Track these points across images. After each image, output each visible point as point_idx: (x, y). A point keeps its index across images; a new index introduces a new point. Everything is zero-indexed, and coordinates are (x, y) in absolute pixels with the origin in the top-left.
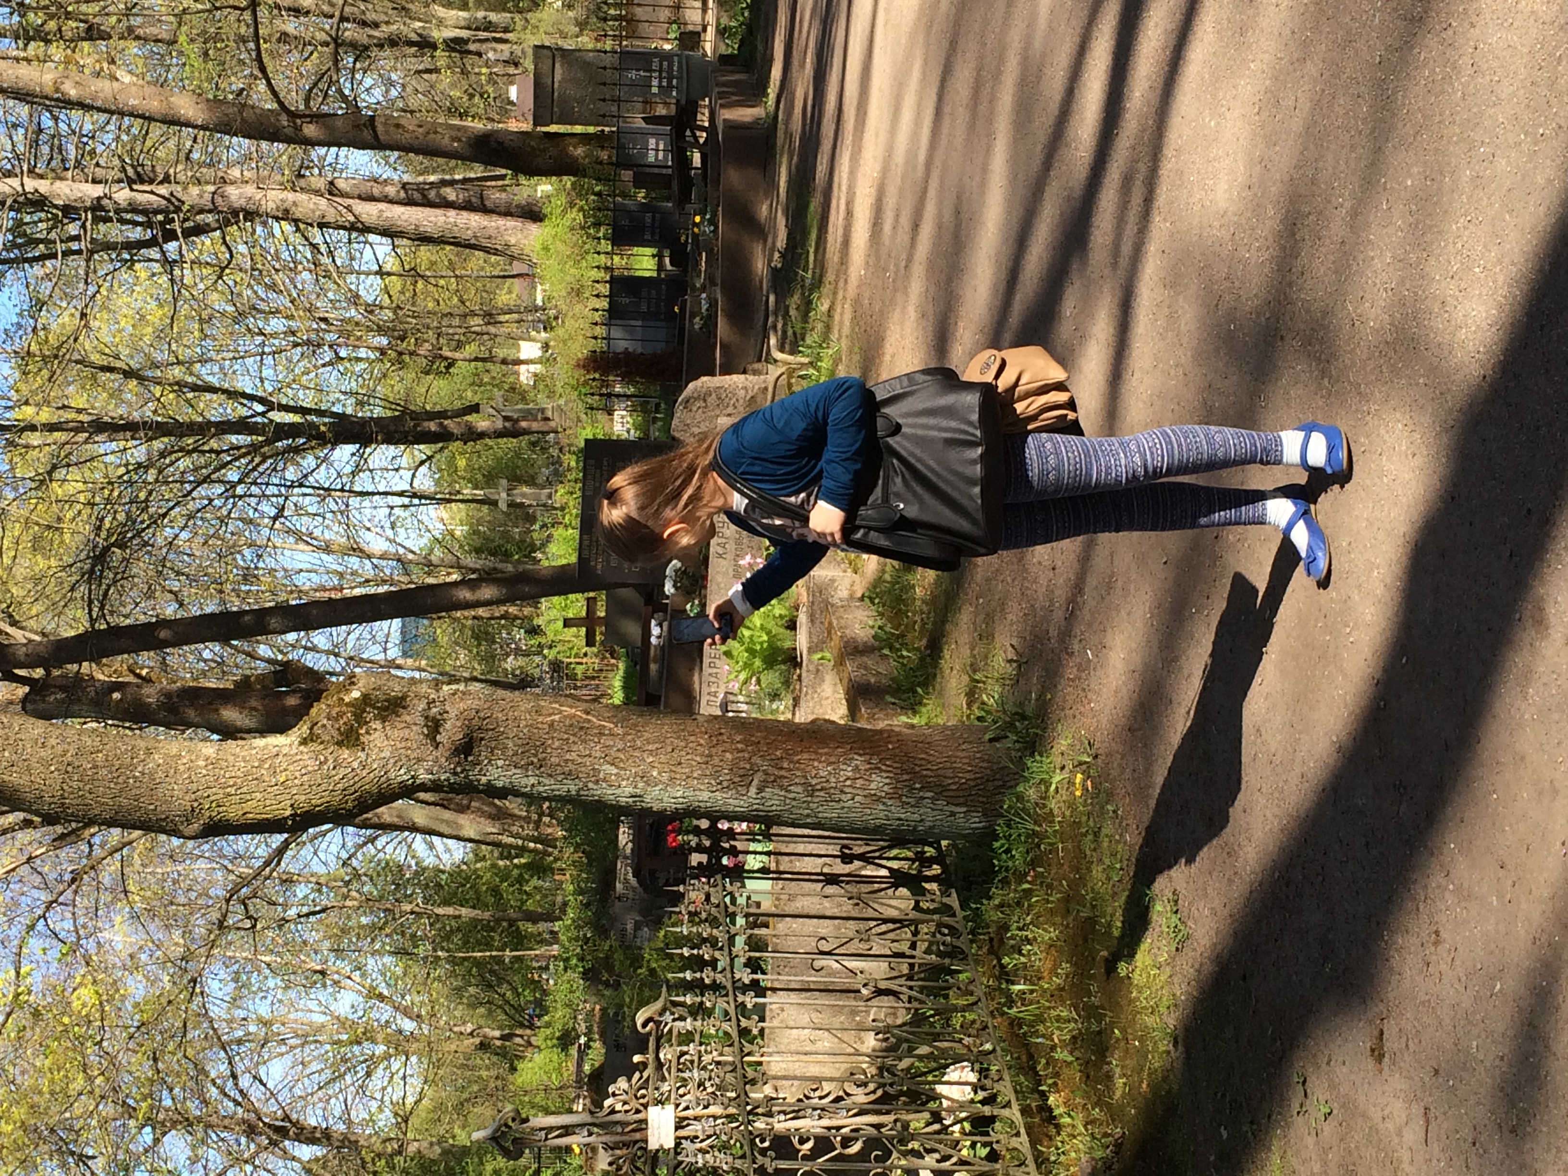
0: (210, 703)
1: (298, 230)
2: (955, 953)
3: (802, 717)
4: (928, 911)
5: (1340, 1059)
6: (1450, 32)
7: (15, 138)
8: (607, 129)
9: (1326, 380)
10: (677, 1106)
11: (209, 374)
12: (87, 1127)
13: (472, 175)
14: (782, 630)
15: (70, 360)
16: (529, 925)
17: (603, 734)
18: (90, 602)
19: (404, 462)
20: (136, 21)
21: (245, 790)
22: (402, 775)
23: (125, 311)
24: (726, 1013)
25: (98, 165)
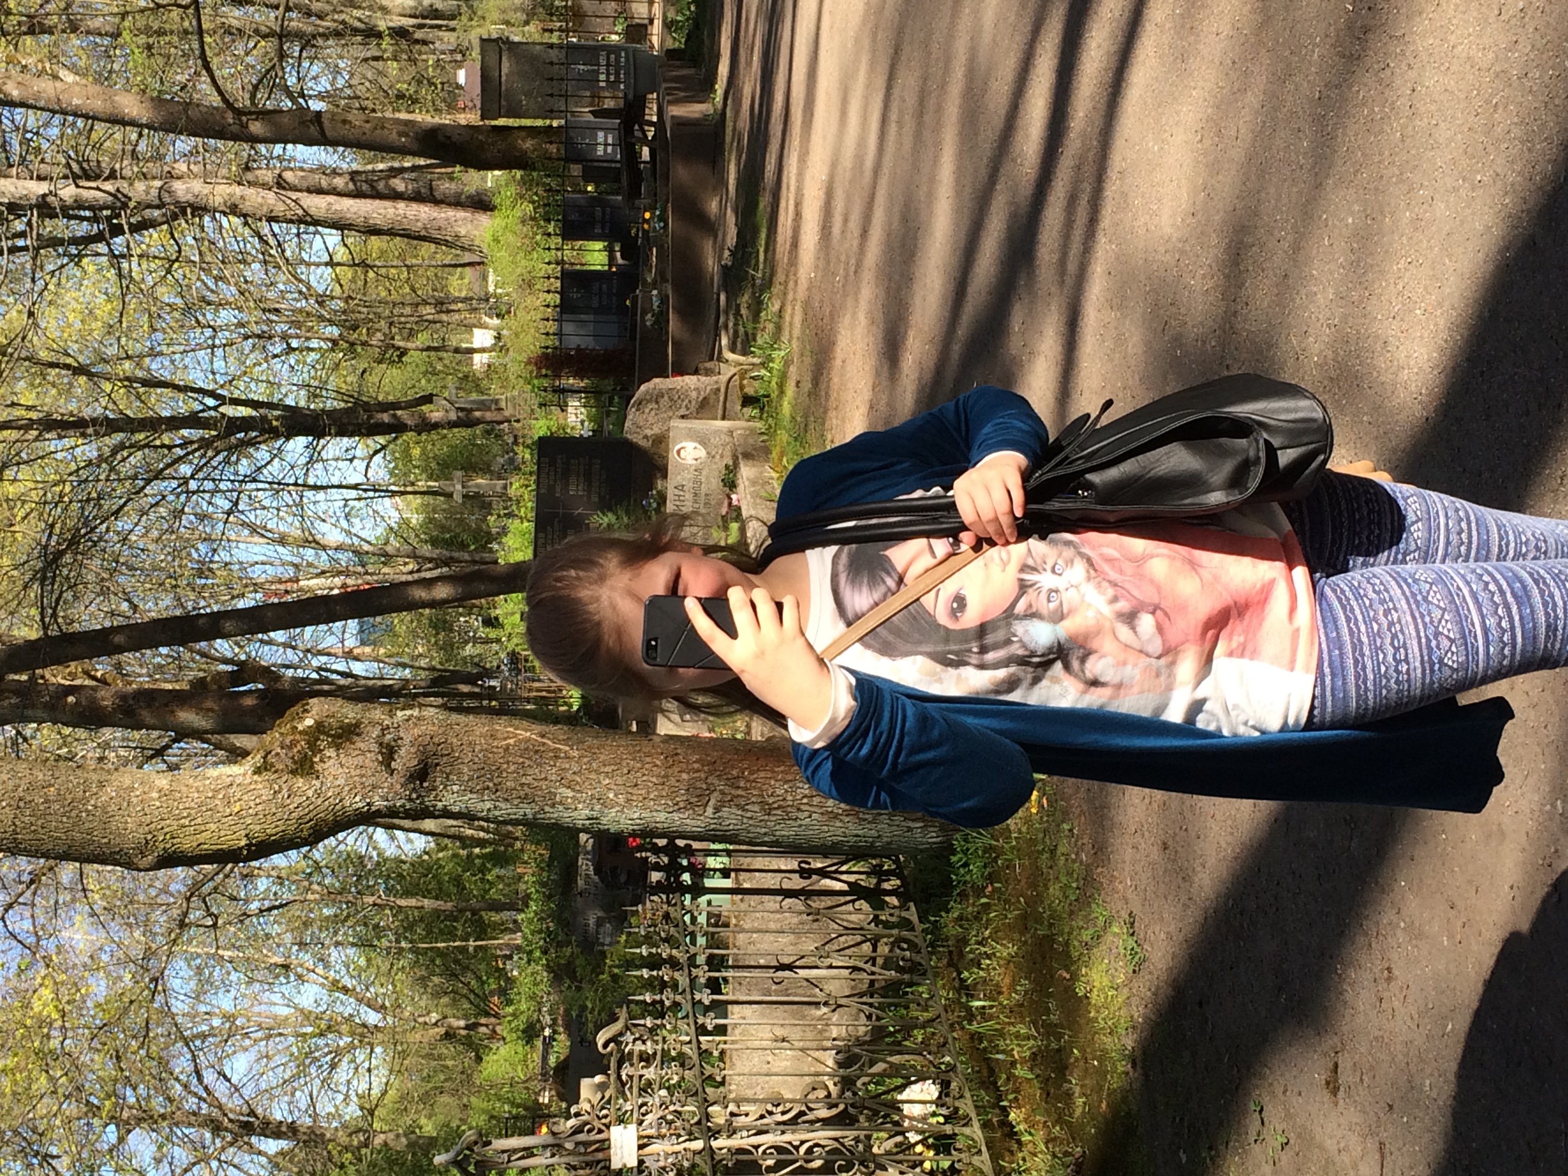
0: (166, 705)
1: (246, 223)
2: (915, 967)
4: (887, 925)
5: (1296, 1090)
6: (1388, 72)
8: (555, 123)
10: (640, 1124)
11: (158, 368)
12: (52, 1128)
15: (19, 358)
16: (493, 914)
17: (557, 757)
18: (43, 609)
19: (359, 452)
21: (199, 820)
22: (358, 803)
23: (74, 305)
25: (43, 161)
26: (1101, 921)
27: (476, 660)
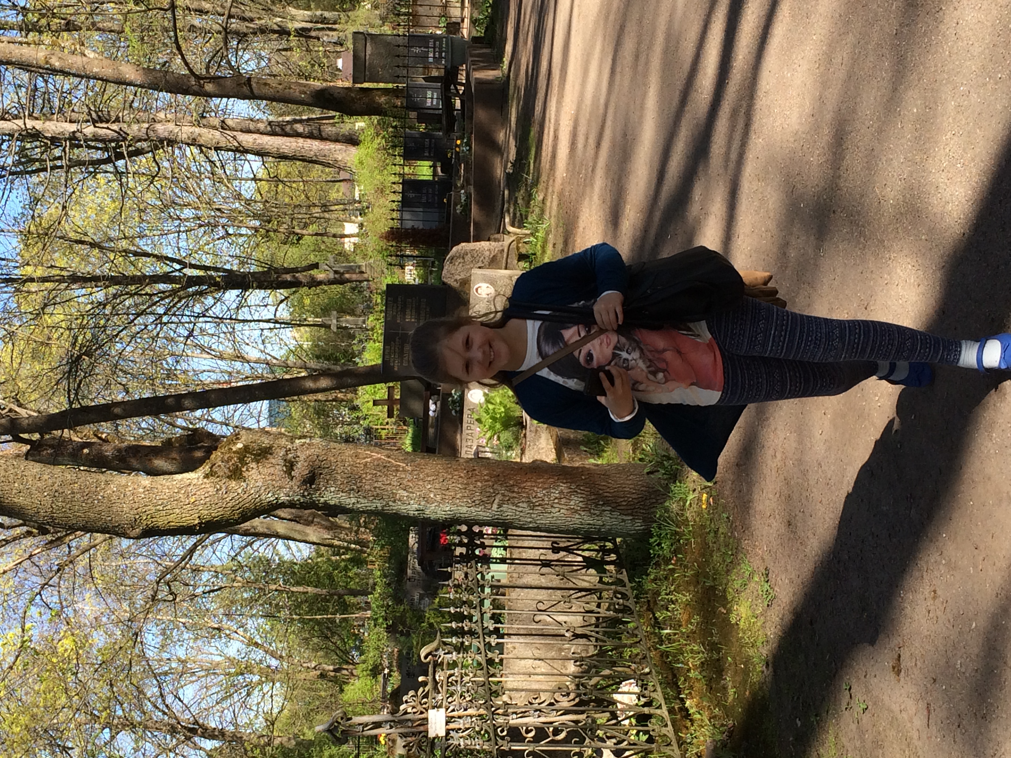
0: (146, 456)
1: (202, 151)
2: (626, 610)
3: (527, 459)
4: (608, 584)
5: (873, 674)
6: (941, 13)
7: (20, 94)
8: (400, 85)
9: (862, 239)
10: (447, 709)
11: (144, 245)
12: (68, 729)
13: (314, 116)
14: (514, 405)
15: (55, 236)
16: (352, 598)
17: (397, 471)
18: (69, 391)
19: (270, 300)
20: (98, 19)
21: (169, 507)
22: (270, 497)
23: (91, 205)
24: (479, 649)
25: (73, 111)
26: (747, 575)
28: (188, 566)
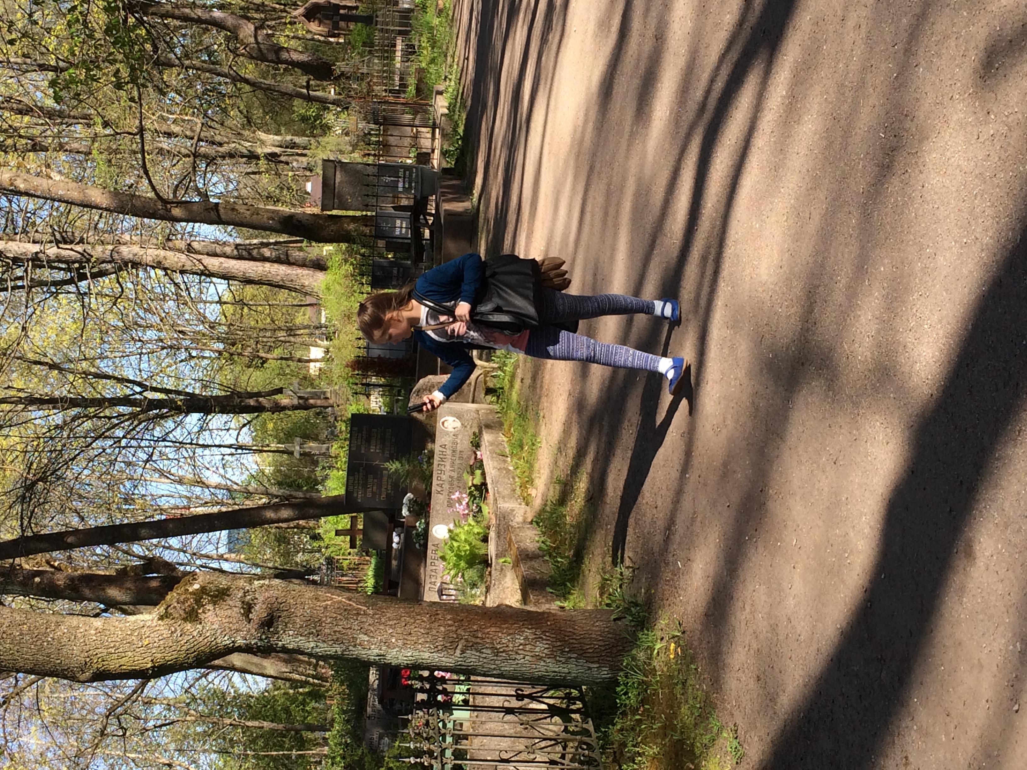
0: (100, 584)
1: (166, 274)
2: (591, 761)
3: (491, 602)
4: (573, 733)
8: (369, 213)
9: (831, 393)
11: (105, 366)
13: (282, 240)
14: (479, 543)
15: (14, 357)
16: (309, 733)
17: (358, 614)
18: (22, 518)
19: (233, 425)
20: (65, 140)
21: (121, 650)
22: (226, 641)
23: (52, 325)
25: (37, 231)
26: (715, 730)
27: (305, 564)
28: (140, 698)
